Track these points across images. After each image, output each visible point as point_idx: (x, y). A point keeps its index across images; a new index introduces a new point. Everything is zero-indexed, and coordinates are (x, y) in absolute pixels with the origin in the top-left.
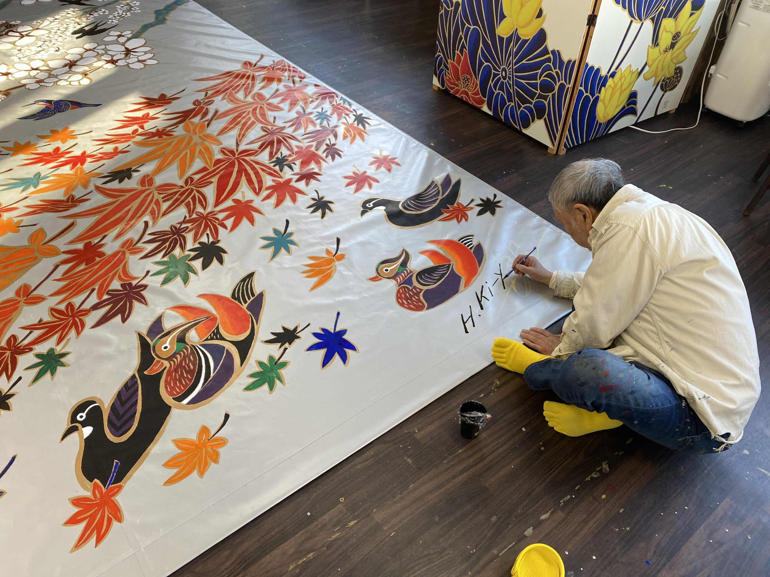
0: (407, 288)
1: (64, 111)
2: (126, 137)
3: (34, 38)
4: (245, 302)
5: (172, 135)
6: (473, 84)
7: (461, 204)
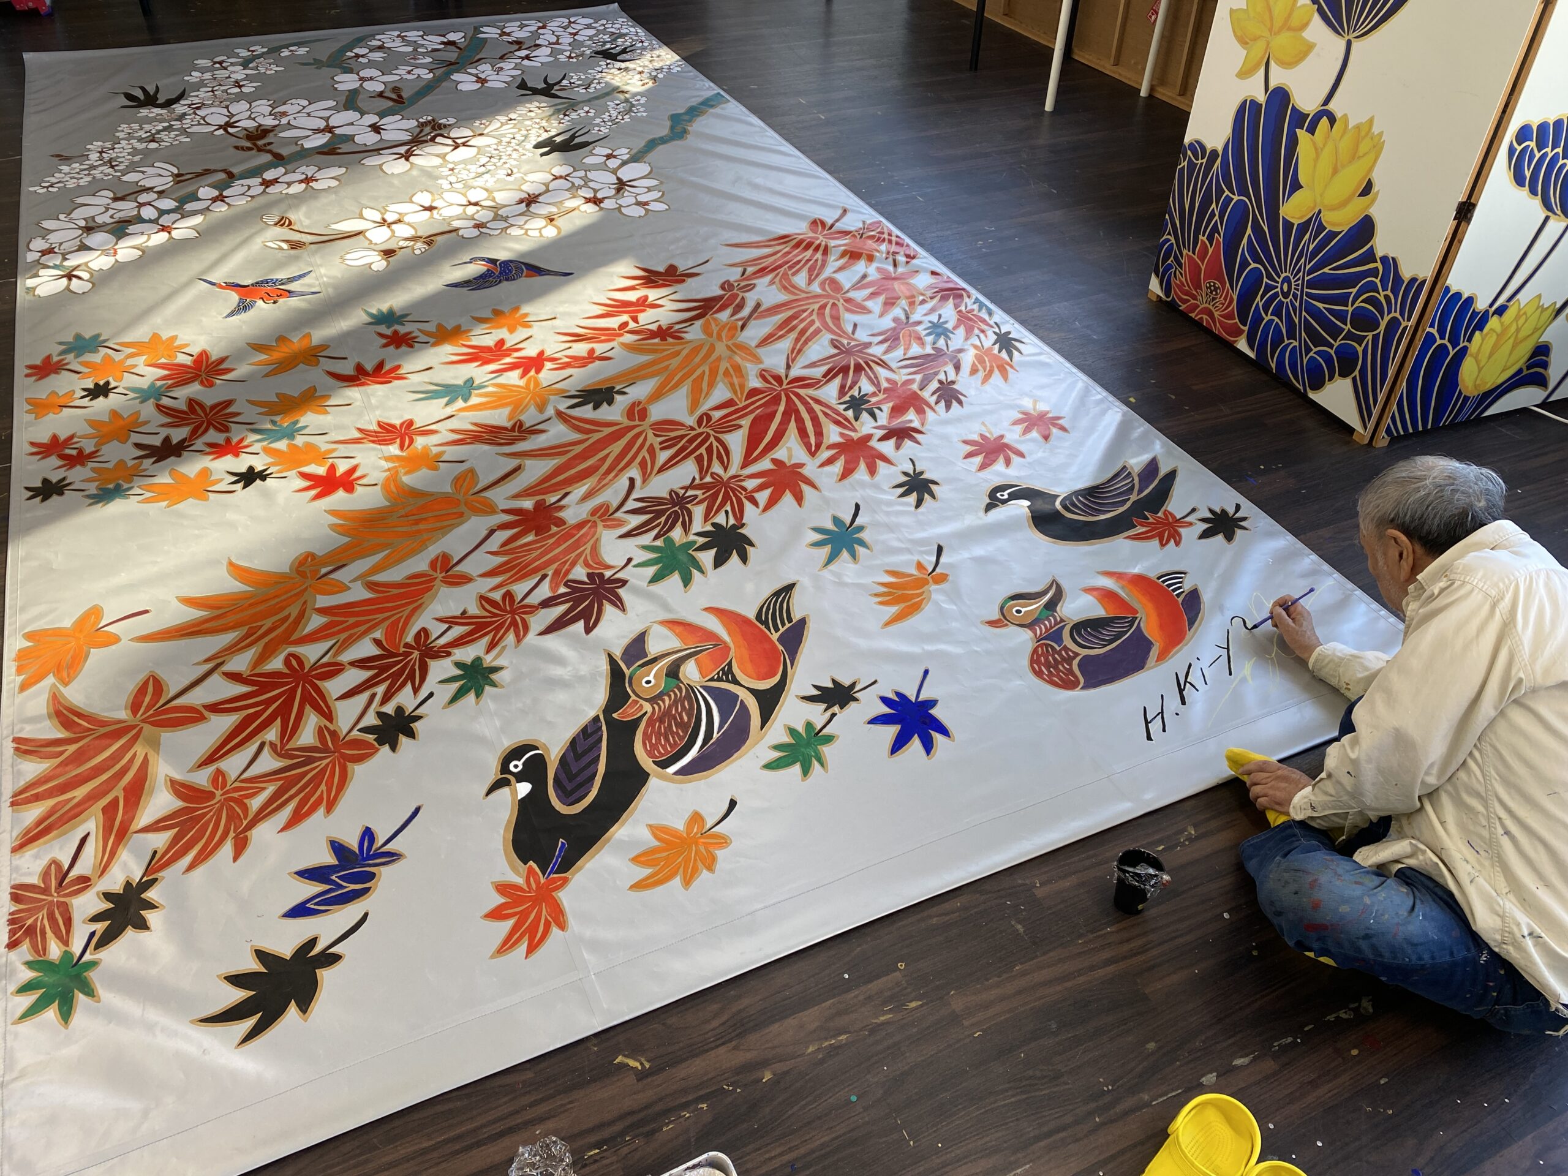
0: (1052, 647)
1: (514, 279)
2: (608, 334)
3: (475, 150)
4: (777, 630)
5: (681, 338)
6: (1225, 299)
7: (1171, 514)
